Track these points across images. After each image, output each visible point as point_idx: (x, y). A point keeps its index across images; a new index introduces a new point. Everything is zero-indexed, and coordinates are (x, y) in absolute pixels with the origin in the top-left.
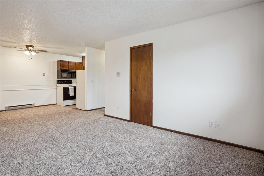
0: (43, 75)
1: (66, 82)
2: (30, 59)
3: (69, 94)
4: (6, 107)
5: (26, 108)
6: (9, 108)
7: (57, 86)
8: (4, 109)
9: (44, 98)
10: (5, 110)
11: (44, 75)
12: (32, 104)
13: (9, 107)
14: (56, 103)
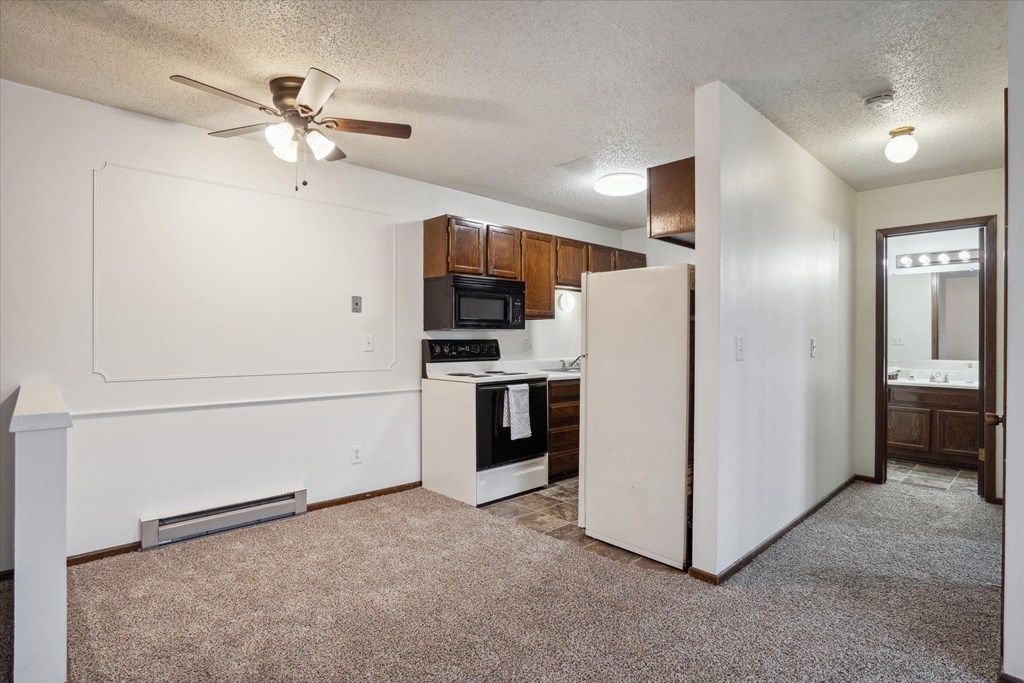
0: (351, 309)
1: (467, 349)
2: (301, 186)
3: (508, 429)
4: (143, 525)
5: (259, 522)
6: (161, 529)
7: (424, 375)
8: (132, 538)
9: (357, 452)
10: (136, 547)
11: (357, 305)
12: (292, 496)
13: (162, 522)
14: (416, 479)
